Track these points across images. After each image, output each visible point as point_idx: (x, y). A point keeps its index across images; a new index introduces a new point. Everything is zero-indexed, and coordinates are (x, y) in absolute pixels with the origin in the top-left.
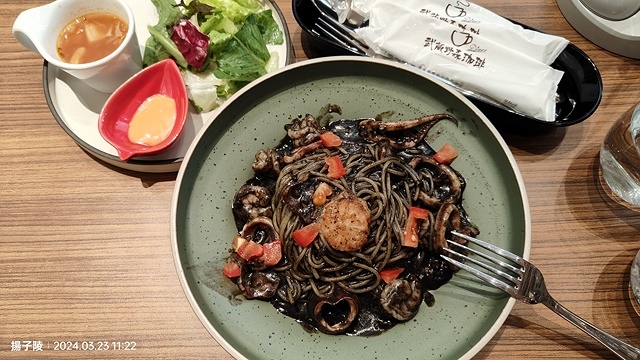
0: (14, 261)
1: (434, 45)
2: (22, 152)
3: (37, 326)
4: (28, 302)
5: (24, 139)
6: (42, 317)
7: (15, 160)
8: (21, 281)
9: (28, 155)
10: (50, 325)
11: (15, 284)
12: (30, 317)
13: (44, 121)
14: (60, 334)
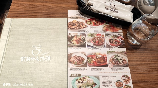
1: (107, 9)
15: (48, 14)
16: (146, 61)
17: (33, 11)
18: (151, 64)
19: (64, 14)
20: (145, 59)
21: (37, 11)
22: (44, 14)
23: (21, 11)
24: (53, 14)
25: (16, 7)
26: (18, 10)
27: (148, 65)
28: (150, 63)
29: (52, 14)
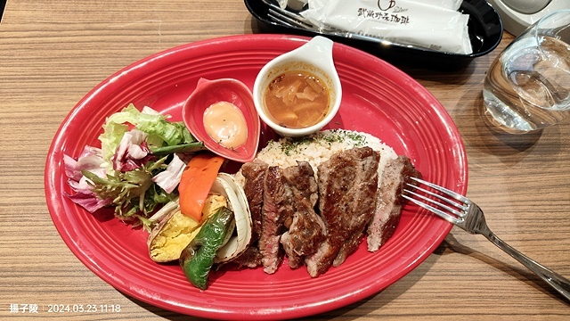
0: (25, 204)
1: (366, 13)
2: (31, 114)
3: (45, 257)
4: (37, 237)
5: (32, 104)
6: (49, 250)
7: (25, 121)
8: (31, 220)
9: (36, 117)
10: (55, 257)
11: (25, 223)
12: (38, 250)
13: (49, 90)
14: (64, 264)
15: (146, 32)
16: (530, 191)
17: (88, 26)
18: (547, 203)
19: (208, 31)
20: (524, 185)
21: (103, 25)
22: (133, 32)
23: (45, 25)
24: (167, 32)
25: (24, 13)
26: (33, 25)
27: (536, 207)
28: (547, 196)
29: (164, 32)
